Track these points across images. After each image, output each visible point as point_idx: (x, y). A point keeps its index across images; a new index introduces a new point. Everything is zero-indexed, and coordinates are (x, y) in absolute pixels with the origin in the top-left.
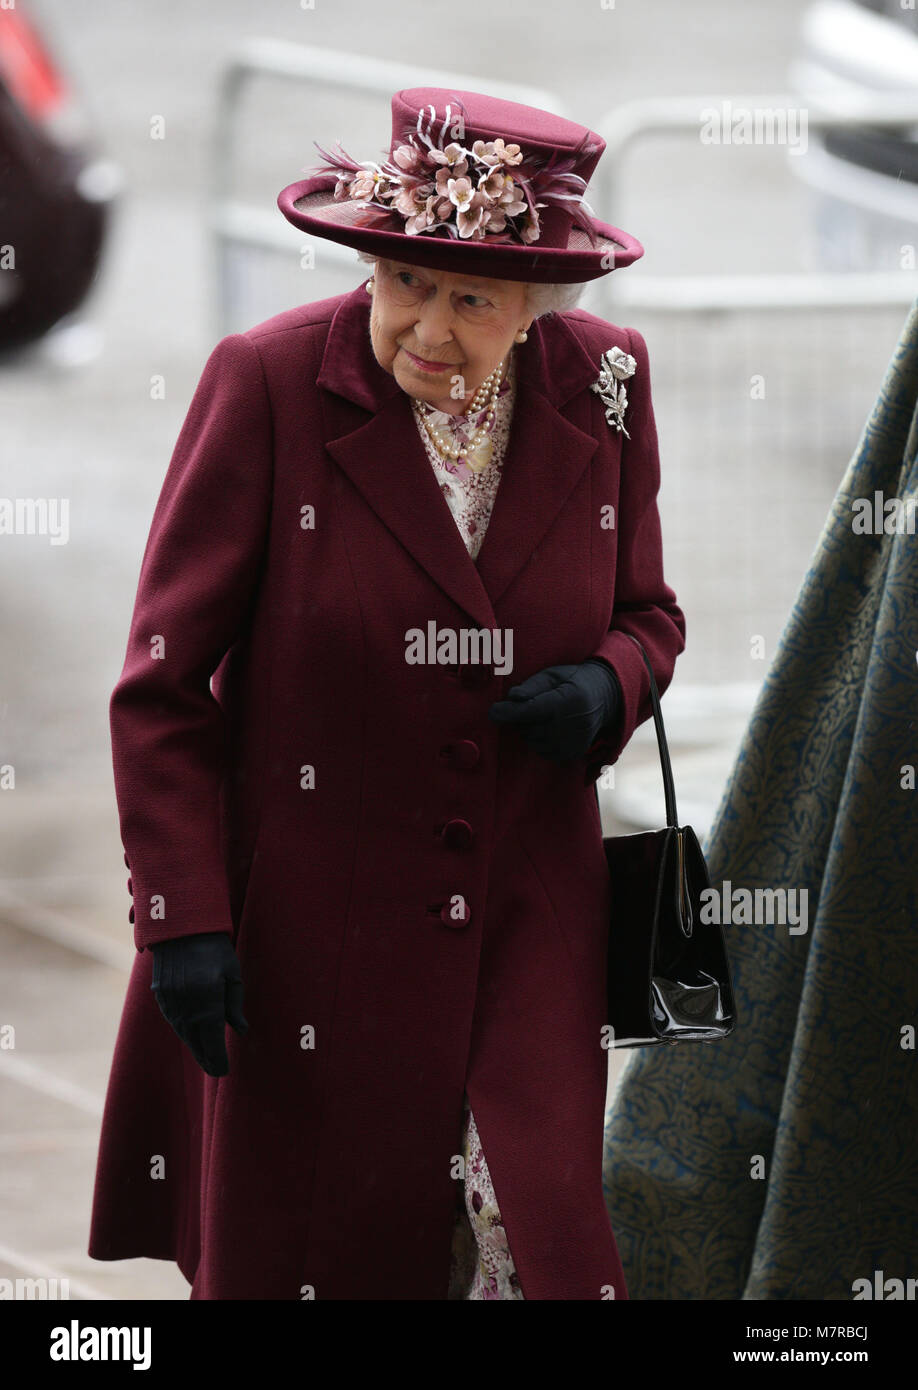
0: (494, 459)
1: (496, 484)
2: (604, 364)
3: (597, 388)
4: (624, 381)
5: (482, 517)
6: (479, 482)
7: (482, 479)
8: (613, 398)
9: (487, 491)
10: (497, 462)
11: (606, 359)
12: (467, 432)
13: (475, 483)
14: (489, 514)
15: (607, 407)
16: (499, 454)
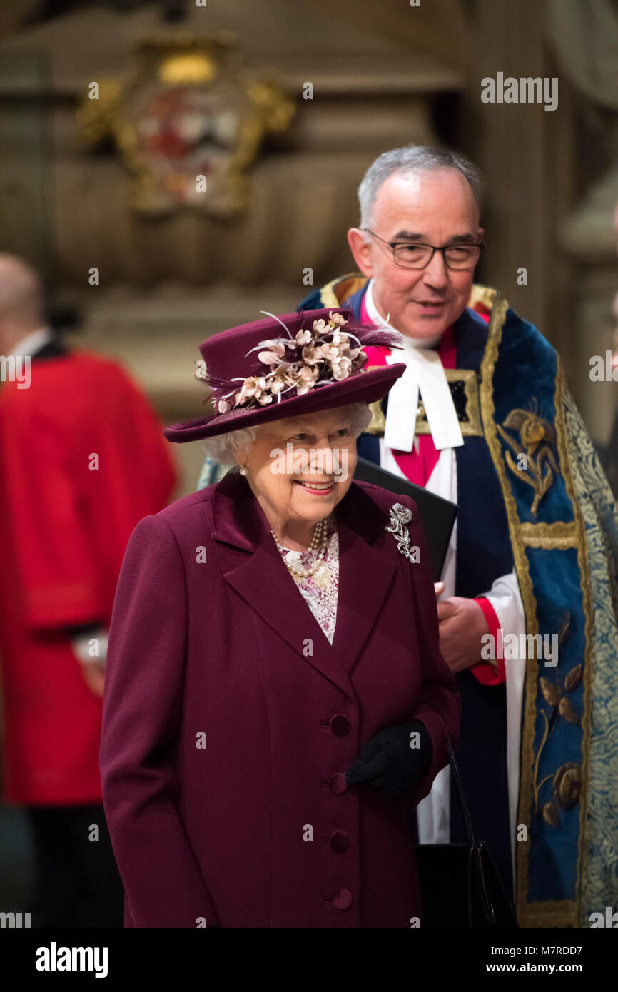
0: (332, 580)
1: (336, 596)
2: (392, 513)
3: (390, 530)
4: (405, 525)
5: (331, 619)
6: (325, 596)
7: (326, 594)
8: (400, 535)
9: (330, 601)
10: (335, 581)
11: (393, 510)
12: (311, 563)
13: (322, 597)
14: (335, 617)
15: (398, 542)
16: (335, 576)
